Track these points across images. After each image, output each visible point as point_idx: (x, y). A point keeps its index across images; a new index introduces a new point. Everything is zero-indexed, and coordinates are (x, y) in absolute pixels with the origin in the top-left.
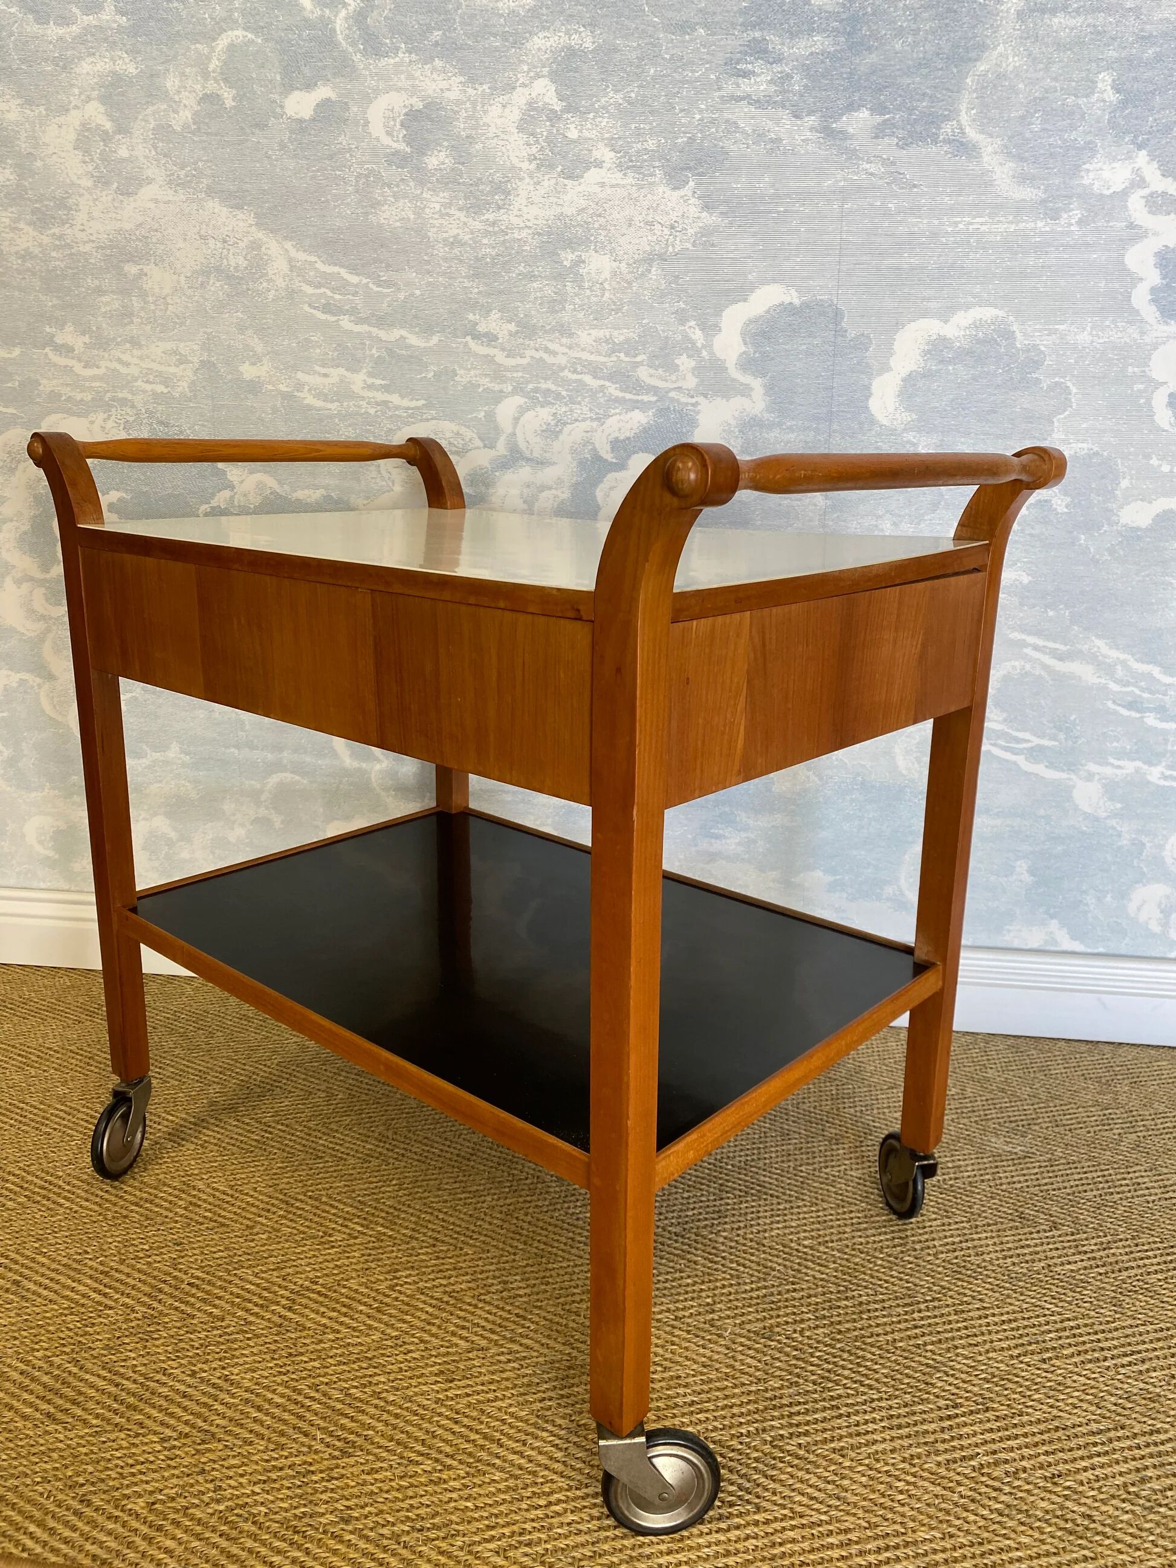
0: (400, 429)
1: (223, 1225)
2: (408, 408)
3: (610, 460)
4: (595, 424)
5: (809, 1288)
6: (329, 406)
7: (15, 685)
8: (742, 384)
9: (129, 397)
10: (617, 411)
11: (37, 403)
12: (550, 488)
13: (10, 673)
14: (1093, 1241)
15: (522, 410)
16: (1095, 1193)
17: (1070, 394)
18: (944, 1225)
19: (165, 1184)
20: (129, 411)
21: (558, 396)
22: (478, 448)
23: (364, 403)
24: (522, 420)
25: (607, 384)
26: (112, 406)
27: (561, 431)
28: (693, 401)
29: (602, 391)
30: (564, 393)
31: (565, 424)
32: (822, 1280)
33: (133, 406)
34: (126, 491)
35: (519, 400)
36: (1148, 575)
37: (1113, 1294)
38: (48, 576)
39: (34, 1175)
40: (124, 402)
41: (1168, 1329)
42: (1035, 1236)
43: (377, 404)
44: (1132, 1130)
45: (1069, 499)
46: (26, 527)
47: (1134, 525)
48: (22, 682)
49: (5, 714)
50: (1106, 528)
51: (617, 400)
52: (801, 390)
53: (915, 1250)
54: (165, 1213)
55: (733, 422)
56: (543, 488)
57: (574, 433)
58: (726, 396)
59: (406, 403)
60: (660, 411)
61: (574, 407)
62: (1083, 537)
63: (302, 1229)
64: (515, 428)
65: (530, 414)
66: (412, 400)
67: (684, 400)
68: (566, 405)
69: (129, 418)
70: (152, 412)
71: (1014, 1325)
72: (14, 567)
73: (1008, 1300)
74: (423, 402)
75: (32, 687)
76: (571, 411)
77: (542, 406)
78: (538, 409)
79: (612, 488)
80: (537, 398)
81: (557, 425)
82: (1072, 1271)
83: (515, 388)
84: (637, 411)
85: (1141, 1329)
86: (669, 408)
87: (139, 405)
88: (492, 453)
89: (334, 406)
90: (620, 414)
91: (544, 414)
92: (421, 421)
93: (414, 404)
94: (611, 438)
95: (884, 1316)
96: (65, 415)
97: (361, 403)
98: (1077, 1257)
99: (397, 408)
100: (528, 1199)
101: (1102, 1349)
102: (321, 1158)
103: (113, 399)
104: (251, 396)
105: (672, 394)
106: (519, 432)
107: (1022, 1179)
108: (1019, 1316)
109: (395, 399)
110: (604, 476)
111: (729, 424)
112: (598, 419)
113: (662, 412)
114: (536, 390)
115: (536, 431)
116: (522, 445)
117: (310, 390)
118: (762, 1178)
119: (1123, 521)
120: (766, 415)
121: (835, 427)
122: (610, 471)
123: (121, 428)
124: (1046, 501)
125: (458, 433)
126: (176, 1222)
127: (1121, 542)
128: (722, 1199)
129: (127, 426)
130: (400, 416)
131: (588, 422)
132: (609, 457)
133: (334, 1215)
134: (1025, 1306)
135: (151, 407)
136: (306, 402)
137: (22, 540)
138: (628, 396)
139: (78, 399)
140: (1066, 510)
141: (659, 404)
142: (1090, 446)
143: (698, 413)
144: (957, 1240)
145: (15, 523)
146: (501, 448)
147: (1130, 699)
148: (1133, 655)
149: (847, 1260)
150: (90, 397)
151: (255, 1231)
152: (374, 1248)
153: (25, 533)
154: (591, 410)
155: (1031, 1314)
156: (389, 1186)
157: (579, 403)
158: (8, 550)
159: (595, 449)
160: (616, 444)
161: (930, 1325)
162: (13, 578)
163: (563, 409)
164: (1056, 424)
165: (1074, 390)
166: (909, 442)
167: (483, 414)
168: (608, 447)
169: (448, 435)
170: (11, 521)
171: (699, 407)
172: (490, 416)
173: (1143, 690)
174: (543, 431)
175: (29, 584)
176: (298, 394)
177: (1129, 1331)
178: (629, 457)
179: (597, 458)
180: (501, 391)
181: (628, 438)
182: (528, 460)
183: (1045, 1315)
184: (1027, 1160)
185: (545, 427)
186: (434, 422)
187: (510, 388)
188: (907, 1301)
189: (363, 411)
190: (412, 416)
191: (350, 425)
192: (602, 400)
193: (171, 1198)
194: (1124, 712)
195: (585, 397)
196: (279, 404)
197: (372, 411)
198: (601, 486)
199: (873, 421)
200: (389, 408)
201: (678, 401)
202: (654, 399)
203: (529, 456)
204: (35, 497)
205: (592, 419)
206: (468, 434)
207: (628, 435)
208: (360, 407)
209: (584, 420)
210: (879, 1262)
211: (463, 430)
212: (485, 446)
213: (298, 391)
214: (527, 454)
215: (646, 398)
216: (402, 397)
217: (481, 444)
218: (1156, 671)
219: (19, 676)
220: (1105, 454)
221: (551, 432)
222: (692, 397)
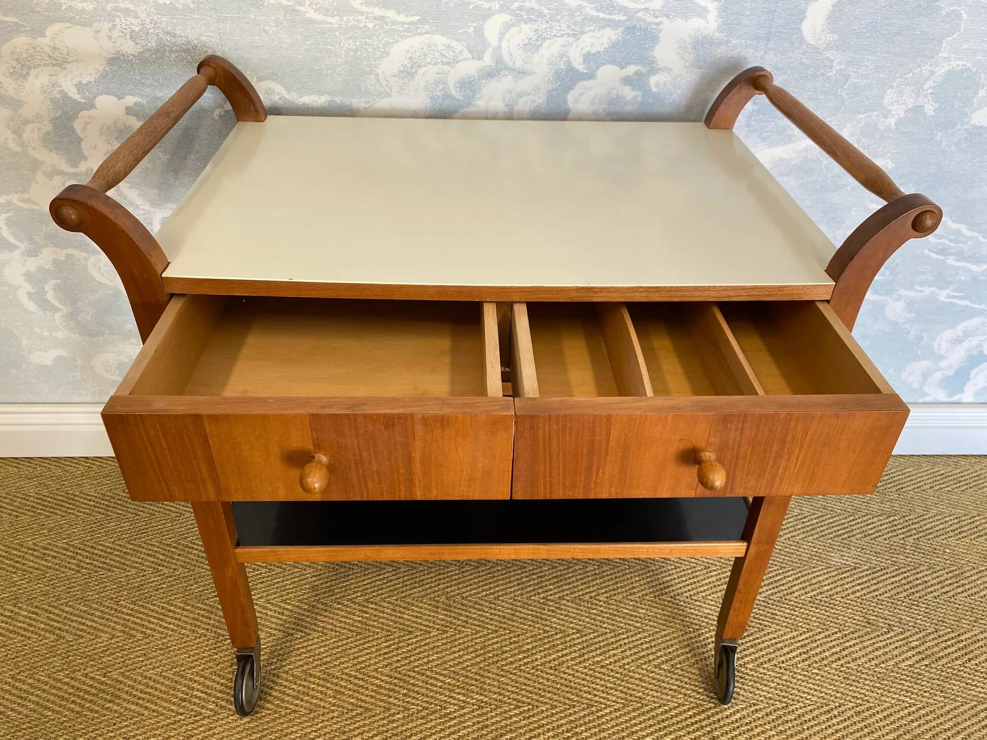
0: (396, 42)
1: (367, 709)
2: (404, 23)
3: (582, 70)
4: (571, 39)
5: (765, 708)
6: (330, 20)
7: (63, 258)
8: (700, 7)
9: (132, 7)
10: (592, 28)
11: (38, 12)
12: (529, 94)
13: (56, 249)
14: (915, 638)
15: (507, 26)
16: (904, 594)
17: (961, 20)
18: (826, 637)
19: (311, 675)
20: (133, 21)
21: (541, 15)
22: (467, 59)
23: (362, 18)
24: (507, 36)
25: (585, 4)
26: (114, 16)
27: (541, 45)
28: (657, 20)
29: (580, 10)
30: (546, 12)
31: (545, 39)
32: (770, 699)
33: (137, 17)
34: (142, 96)
35: (505, 17)
36: (978, 162)
37: (939, 682)
38: (77, 170)
39: (210, 679)
40: (127, 12)
41: (975, 706)
42: (881, 638)
43: (376, 18)
44: (908, 534)
45: (937, 105)
46: (49, 128)
47: (980, 125)
48: (69, 257)
49: (59, 281)
50: (959, 127)
51: (593, 19)
52: (748, 13)
53: (816, 662)
54: (322, 704)
55: (689, 40)
56: (521, 95)
57: (552, 48)
58: (686, 18)
59: (402, 18)
60: (628, 28)
61: (554, 24)
62: (940, 134)
63: (424, 705)
64: (501, 40)
65: (514, 30)
66: (407, 16)
67: (649, 20)
68: (547, 22)
69: (133, 28)
70: (157, 23)
71: (892, 719)
72: (43, 162)
73: (883, 698)
74: (419, 18)
75: (79, 260)
76: (551, 27)
77: (526, 23)
78: (522, 25)
79: (581, 94)
80: (522, 16)
81: (537, 40)
82: (910, 666)
83: (502, 7)
84: (608, 29)
85: (962, 709)
86: (636, 27)
87: (143, 16)
88: (478, 64)
89: (334, 20)
90: (593, 31)
91: (527, 29)
92: (416, 35)
93: (409, 20)
94: (584, 52)
95: (816, 725)
96: (70, 25)
97: (360, 18)
98: (910, 654)
99: (394, 22)
100: (564, 652)
101: (945, 730)
102: (410, 632)
103: (115, 9)
104: (253, 9)
105: (640, 15)
106: (504, 45)
107: (859, 588)
108: (892, 710)
109: (392, 14)
110: (575, 84)
111: (686, 42)
112: (574, 35)
113: (630, 30)
114: (521, 8)
115: (519, 45)
116: (506, 57)
117: (311, 5)
118: (706, 611)
119: (972, 122)
120: (717, 35)
121: (771, 45)
122: (580, 79)
123: (128, 36)
124: (920, 107)
125: (449, 46)
126: (333, 711)
127: (966, 137)
128: (686, 633)
129: (134, 36)
130: (396, 30)
131: (565, 38)
132: (580, 67)
133: (441, 687)
134: (893, 702)
135: (155, 18)
136: (307, 15)
137: (45, 140)
138: (602, 15)
139: (80, 8)
140: (933, 113)
141: (627, 23)
142: (965, 63)
143: (660, 31)
144: (838, 649)
145: (36, 125)
146: (488, 60)
147: (940, 247)
148: (951, 218)
149: (779, 678)
150: (91, 7)
151: (392, 711)
152: (480, 715)
153: (48, 133)
154: (568, 27)
155: (898, 708)
156: (467, 654)
157: (559, 21)
158: (34, 148)
159: (569, 62)
160: (587, 57)
161: (844, 728)
162: (44, 173)
163: (544, 26)
164: (944, 44)
165: (965, 16)
166: (828, 59)
167: (472, 29)
168: (581, 60)
169: (440, 47)
170: (33, 122)
171: (662, 26)
172: (479, 32)
173: (951, 241)
174: (525, 45)
175: (60, 177)
176: (301, 8)
177: (956, 712)
178: (598, 68)
179: (571, 69)
180: (489, 9)
181: (599, 52)
182: (511, 70)
183: (906, 708)
184: (858, 570)
185: (527, 41)
186: (428, 36)
187: (497, 6)
188: (826, 709)
189: (362, 25)
190: (406, 30)
191: (350, 38)
192: (578, 19)
193: (320, 688)
194: (934, 256)
195: (564, 16)
196: (282, 18)
197: (371, 26)
198: (572, 92)
199: (802, 40)
200: (386, 23)
201: (644, 20)
202: (624, 18)
203: (512, 67)
204: (51, 100)
205: (569, 35)
206: (458, 46)
207: (599, 49)
208: (359, 21)
209: (562, 36)
210: (799, 677)
211: (454, 43)
212: (473, 58)
213: (299, 5)
214: (510, 64)
215: (616, 17)
216: (398, 12)
217: (470, 56)
218: (963, 228)
219: (65, 252)
220: (974, 69)
221: (532, 47)
222: (657, 17)
